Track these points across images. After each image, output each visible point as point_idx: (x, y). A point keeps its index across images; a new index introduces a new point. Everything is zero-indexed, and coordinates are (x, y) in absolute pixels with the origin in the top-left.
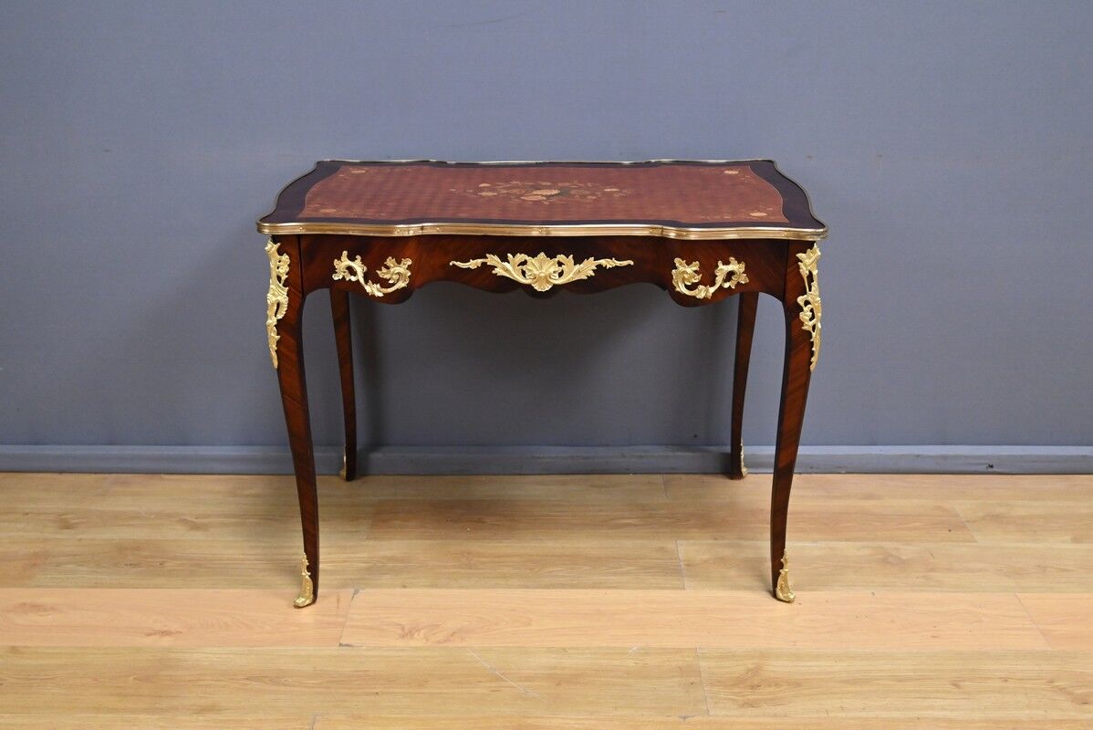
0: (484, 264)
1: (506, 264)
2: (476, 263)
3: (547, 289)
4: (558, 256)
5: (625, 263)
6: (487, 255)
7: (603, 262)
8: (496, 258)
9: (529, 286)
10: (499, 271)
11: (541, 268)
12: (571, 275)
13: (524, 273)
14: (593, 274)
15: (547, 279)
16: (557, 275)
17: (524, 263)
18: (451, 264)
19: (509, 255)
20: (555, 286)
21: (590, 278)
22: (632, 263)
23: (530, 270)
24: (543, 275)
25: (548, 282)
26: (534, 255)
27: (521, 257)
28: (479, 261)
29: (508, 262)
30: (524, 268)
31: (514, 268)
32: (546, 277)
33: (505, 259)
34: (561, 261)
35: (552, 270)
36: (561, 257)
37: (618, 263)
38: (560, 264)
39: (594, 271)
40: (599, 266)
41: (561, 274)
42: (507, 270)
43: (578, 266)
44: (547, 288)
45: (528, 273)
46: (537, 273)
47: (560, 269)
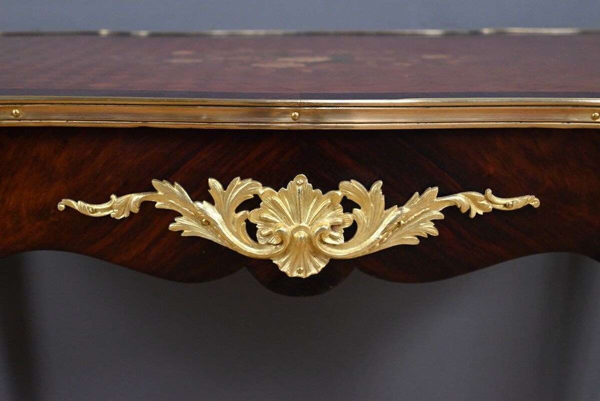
0: (146, 206)
1: (205, 206)
2: (126, 204)
3: (314, 271)
4: (344, 184)
5: (517, 202)
6: (155, 183)
7: (460, 199)
8: (177, 189)
9: (266, 266)
10: (185, 225)
11: (298, 216)
12: (377, 235)
13: (251, 230)
14: (435, 232)
15: (312, 246)
16: (339, 234)
17: (253, 203)
18: (61, 206)
19: (212, 182)
20: (334, 263)
21: (427, 241)
22: (535, 202)
23: (267, 222)
24: (302, 234)
25: (317, 253)
26: (278, 182)
27: (243, 187)
28: (135, 198)
29: (211, 201)
30: (253, 216)
31: (226, 217)
32: (310, 240)
33: (201, 193)
34: (352, 196)
35: (326, 222)
36: (351, 188)
37: (500, 203)
38: (348, 205)
39: (437, 223)
40: (452, 211)
41: (350, 233)
42: (208, 223)
43: (394, 212)
44: (316, 267)
45: (262, 231)
46: (286, 229)
47: (347, 219)
